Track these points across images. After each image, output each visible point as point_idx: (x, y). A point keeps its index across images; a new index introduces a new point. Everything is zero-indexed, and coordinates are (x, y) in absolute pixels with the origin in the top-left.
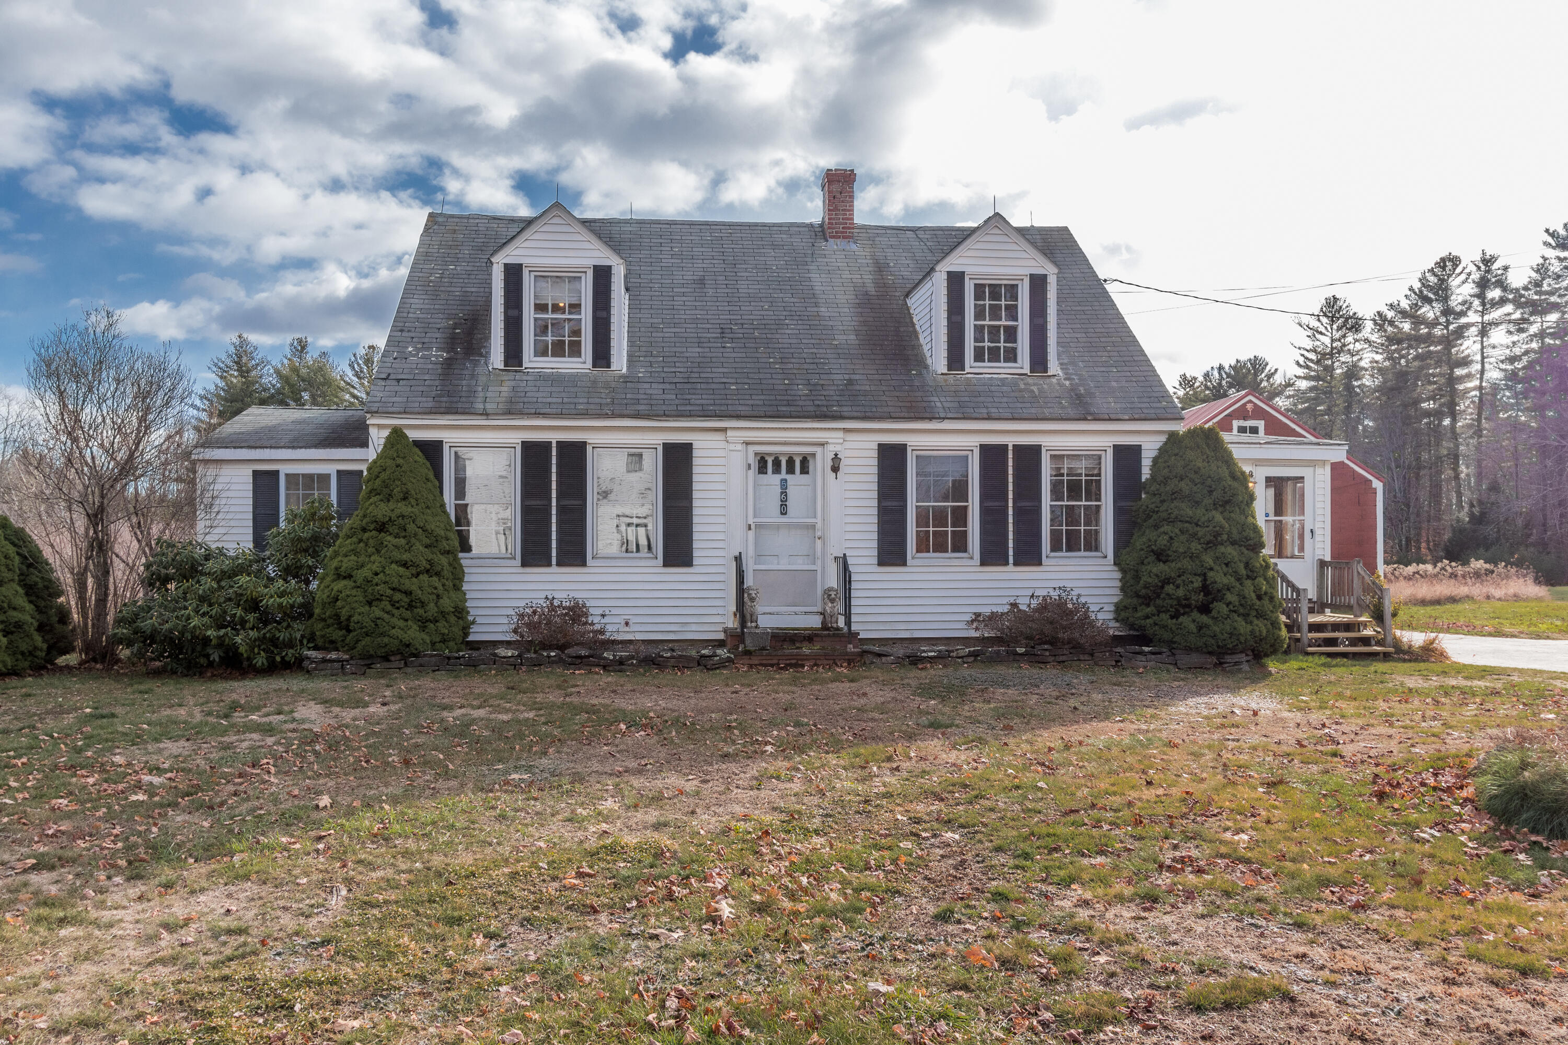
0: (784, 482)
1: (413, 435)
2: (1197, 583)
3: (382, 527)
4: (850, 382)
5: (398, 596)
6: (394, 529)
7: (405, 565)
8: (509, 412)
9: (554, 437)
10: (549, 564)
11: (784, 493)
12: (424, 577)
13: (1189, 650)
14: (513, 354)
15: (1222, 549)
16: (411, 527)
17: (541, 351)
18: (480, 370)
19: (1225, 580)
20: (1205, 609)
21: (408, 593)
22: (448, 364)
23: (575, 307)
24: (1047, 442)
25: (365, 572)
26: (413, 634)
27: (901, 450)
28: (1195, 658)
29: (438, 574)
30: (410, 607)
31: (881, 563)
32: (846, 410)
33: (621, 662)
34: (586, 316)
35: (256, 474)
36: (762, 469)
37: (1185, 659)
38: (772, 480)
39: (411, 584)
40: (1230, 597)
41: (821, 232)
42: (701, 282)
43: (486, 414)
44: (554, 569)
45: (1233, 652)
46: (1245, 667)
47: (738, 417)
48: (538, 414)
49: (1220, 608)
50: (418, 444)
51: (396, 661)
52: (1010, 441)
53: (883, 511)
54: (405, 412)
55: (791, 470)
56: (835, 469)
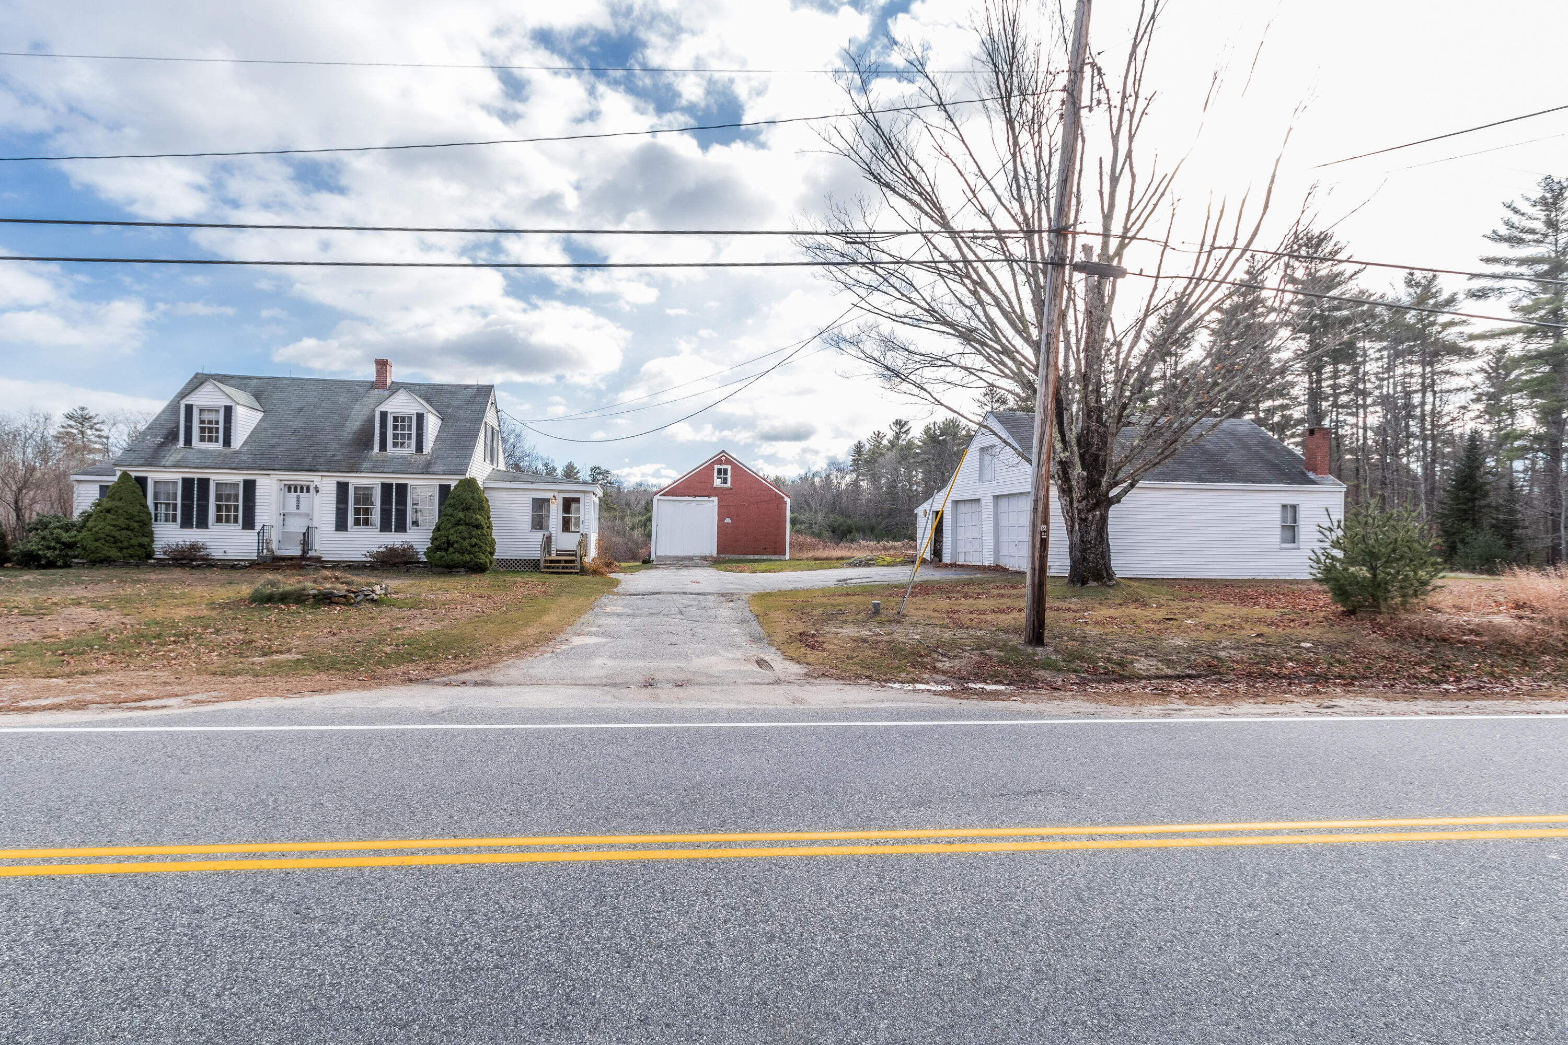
0: (298, 497)
1: (133, 474)
2: (444, 539)
3: (108, 511)
4: (334, 455)
5: (108, 538)
6: (113, 512)
7: (115, 526)
8: (174, 466)
9: (196, 476)
10: (192, 527)
11: (298, 500)
12: (124, 532)
13: (437, 566)
14: (188, 441)
15: (460, 527)
16: (120, 511)
17: (202, 439)
18: (174, 447)
19: (455, 539)
20: (446, 550)
21: (114, 537)
22: (161, 446)
23: (217, 423)
24: (409, 482)
25: (96, 529)
26: (113, 553)
27: (347, 484)
28: (440, 569)
29: (132, 530)
30: (115, 542)
31: (337, 530)
32: (322, 468)
33: (199, 566)
34: (221, 426)
35: (101, 486)
36: (289, 491)
37: (435, 569)
38: (293, 495)
39: (117, 534)
40: (456, 546)
41: (373, 385)
42: (301, 409)
43: (164, 467)
44: (195, 529)
45: (458, 567)
46: (463, 573)
47: (273, 470)
48: (186, 467)
49: (451, 550)
50: (137, 479)
51: (105, 564)
52: (394, 482)
53: (338, 509)
54: (130, 465)
55: (302, 491)
56: (317, 491)
